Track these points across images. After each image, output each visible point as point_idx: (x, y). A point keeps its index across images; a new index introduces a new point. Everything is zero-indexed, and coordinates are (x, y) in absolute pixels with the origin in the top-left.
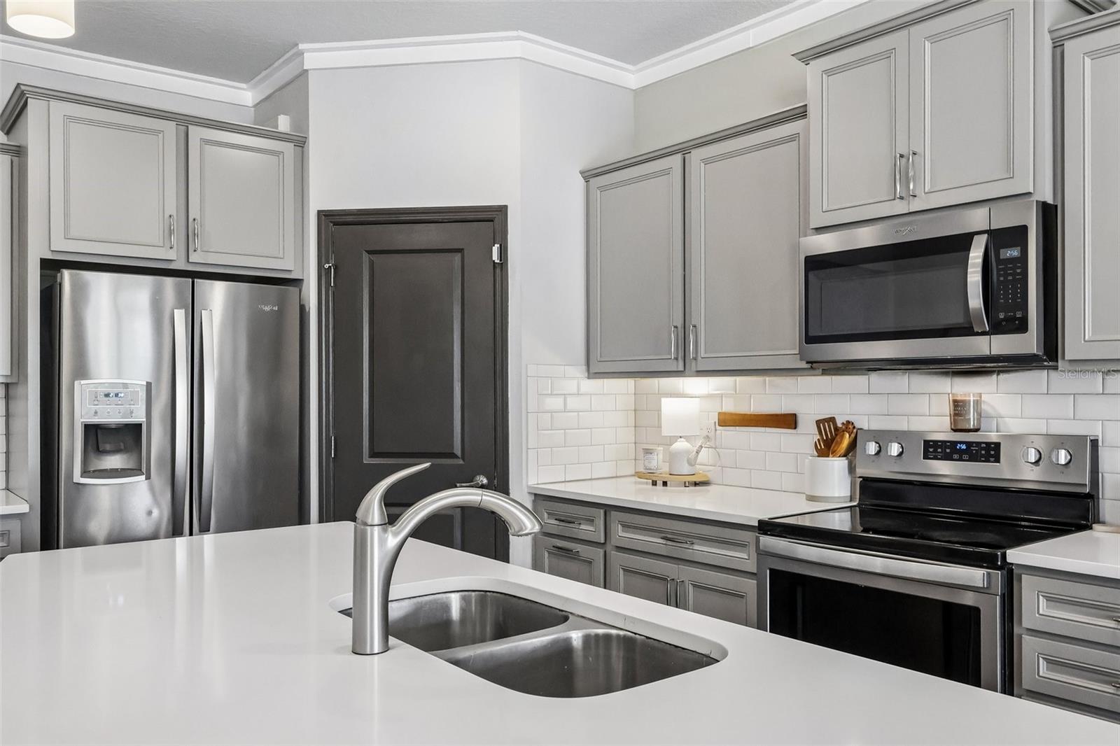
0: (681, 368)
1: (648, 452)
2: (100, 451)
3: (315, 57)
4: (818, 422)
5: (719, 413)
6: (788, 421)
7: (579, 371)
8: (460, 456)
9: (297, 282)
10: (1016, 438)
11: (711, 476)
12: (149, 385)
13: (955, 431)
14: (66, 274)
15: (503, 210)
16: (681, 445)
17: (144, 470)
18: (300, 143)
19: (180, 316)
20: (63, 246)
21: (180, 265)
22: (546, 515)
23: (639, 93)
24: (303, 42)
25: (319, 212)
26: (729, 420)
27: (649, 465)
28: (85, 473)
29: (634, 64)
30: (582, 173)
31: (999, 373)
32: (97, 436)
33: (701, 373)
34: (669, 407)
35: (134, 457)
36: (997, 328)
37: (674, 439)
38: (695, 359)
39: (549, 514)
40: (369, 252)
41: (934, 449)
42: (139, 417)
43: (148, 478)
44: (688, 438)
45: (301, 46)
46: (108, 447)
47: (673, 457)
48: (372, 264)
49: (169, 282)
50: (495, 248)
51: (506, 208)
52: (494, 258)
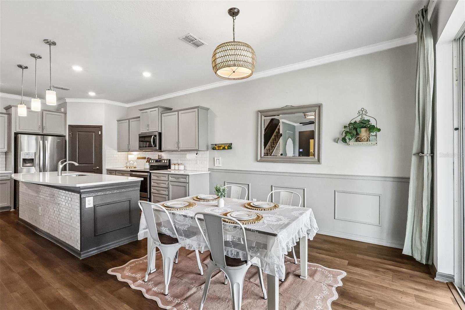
1: (126, 163)
2: (26, 163)
3: (68, 100)
4: (148, 158)
6: (145, 158)
7: (116, 151)
8: (94, 164)
9: (65, 136)
10: (164, 160)
11: (136, 166)
12: (35, 153)
13: (159, 159)
14: (19, 135)
15: (101, 126)
16: (132, 162)
17: (34, 166)
18: (65, 113)
19: (41, 142)
20: (18, 130)
21: (41, 133)
23: (128, 108)
24: (66, 98)
25: (69, 125)
26: (138, 158)
28: (23, 166)
29: (126, 104)
32: (25, 161)
34: (130, 156)
35: (32, 164)
36: (155, 146)
37: (130, 161)
38: (130, 149)
40: (78, 132)
41: (157, 161)
42: (34, 158)
43: (35, 167)
44: (133, 161)
45: (65, 98)
46: (27, 162)
47: (130, 164)
48: (78, 133)
49: (39, 137)
50: (100, 132)
51: (102, 126)
52: (100, 133)
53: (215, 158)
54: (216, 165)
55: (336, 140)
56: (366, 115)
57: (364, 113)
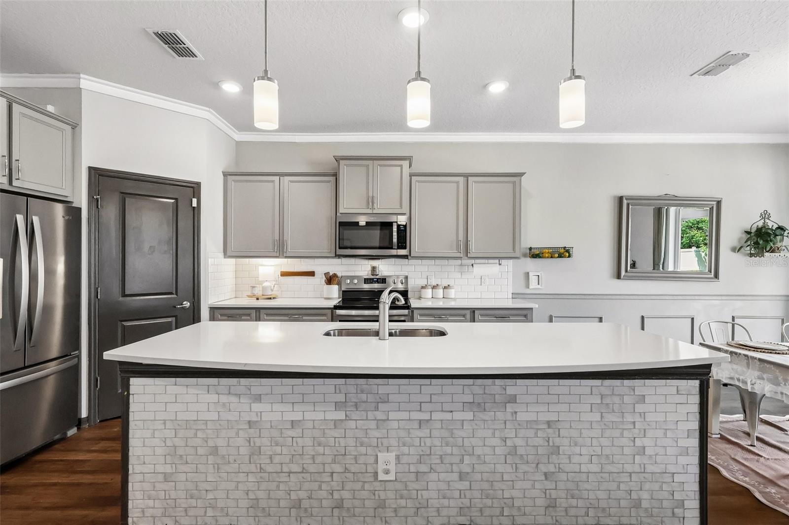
0: (278, 255)
1: (253, 287)
4: (325, 274)
5: (281, 272)
6: (312, 274)
7: (221, 255)
8: (175, 293)
10: (390, 276)
11: (278, 295)
13: (373, 275)
15: (198, 184)
16: (266, 284)
18: (74, 126)
22: (219, 316)
23: (238, 143)
25: (89, 167)
26: (284, 274)
27: (254, 292)
29: (239, 131)
30: (223, 172)
31: (382, 259)
33: (286, 257)
36: (399, 248)
37: (264, 281)
38: (286, 252)
39: (221, 315)
40: (122, 193)
41: (367, 281)
44: (269, 281)
45: (82, 76)
47: (264, 289)
48: (124, 200)
50: (195, 201)
51: (200, 183)
52: (195, 204)
53: (530, 273)
54: (531, 287)
55: (734, 250)
56: (769, 220)
57: (767, 216)
